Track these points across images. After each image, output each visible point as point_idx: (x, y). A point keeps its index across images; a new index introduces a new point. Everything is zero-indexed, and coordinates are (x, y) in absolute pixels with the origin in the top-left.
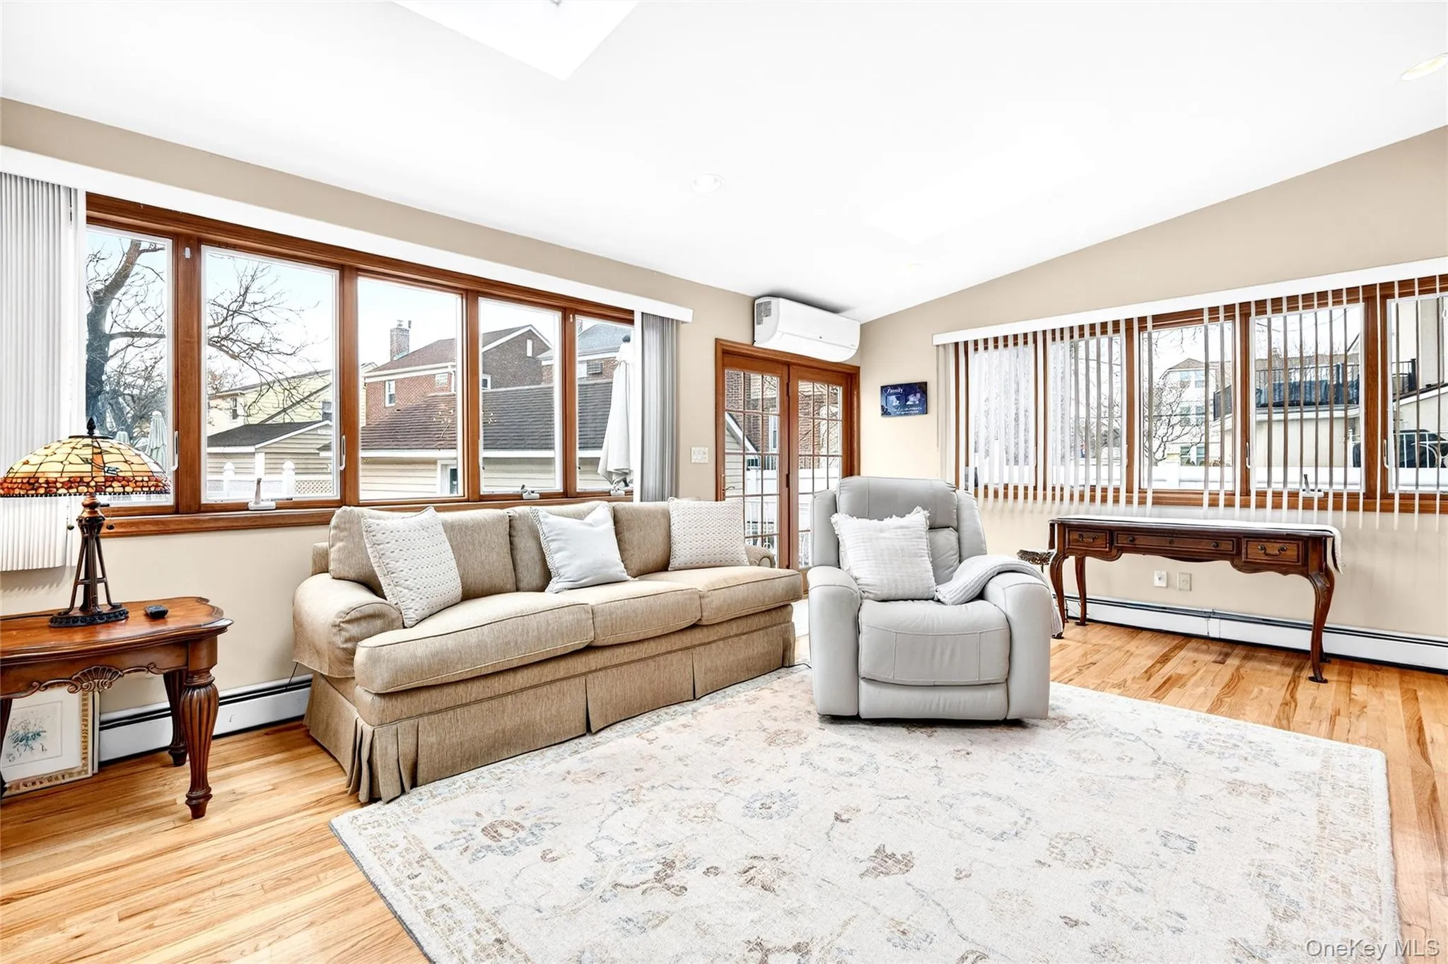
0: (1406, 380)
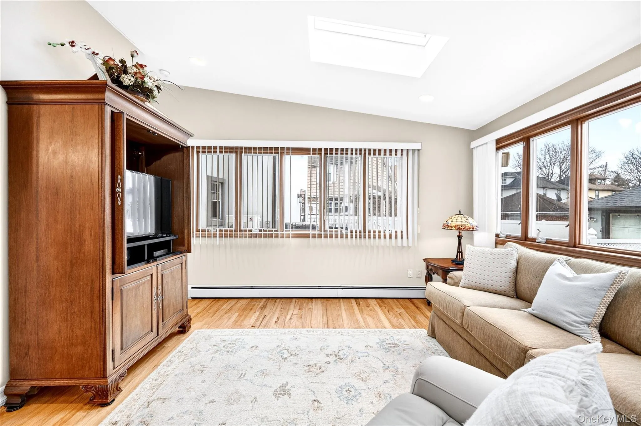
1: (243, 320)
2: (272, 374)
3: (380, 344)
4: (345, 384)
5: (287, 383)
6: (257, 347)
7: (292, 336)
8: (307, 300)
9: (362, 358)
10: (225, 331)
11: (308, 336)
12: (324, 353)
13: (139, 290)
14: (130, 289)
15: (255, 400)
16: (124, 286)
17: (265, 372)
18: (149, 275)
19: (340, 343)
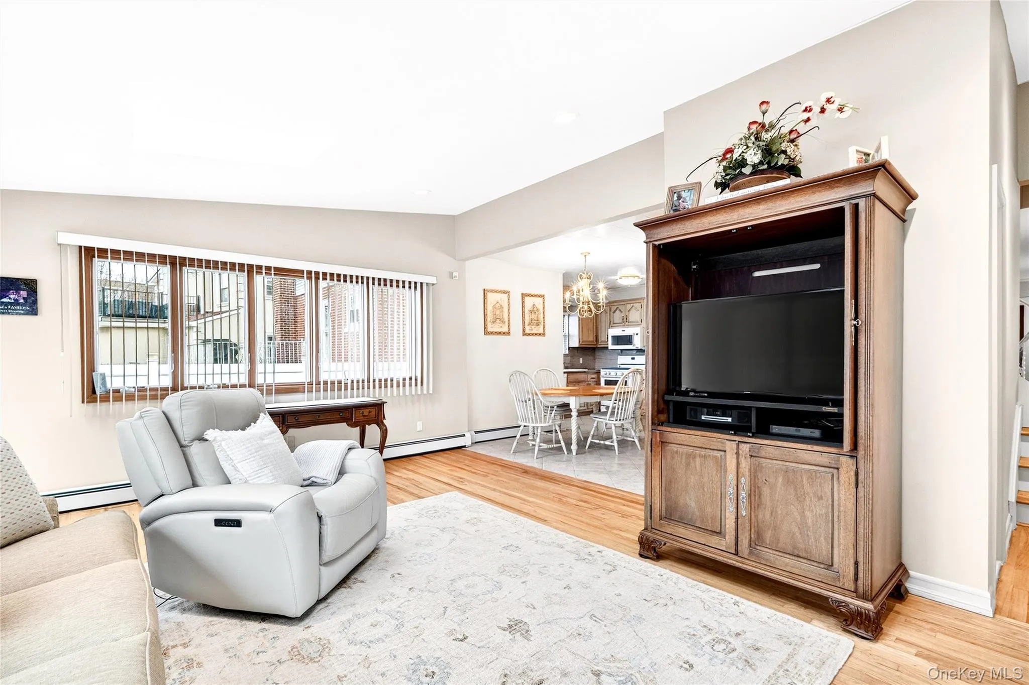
0: (195, 307)
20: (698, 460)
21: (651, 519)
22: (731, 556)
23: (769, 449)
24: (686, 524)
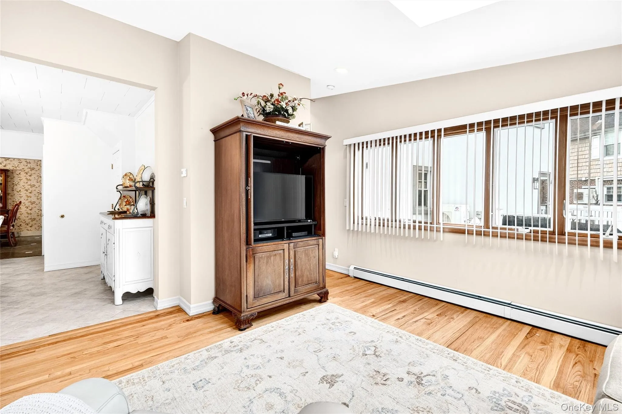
1: (372, 307)
2: (340, 362)
3: (497, 395)
4: (392, 410)
5: (342, 375)
6: (355, 333)
7: (395, 338)
8: (458, 308)
9: (447, 397)
10: (346, 311)
11: (412, 345)
12: (408, 369)
13: (271, 259)
14: (262, 258)
15: (305, 373)
16: (257, 254)
17: (336, 357)
18: (281, 250)
19: (441, 368)
20: (272, 258)
21: (247, 303)
22: (288, 298)
23: (300, 243)
24: (263, 296)
